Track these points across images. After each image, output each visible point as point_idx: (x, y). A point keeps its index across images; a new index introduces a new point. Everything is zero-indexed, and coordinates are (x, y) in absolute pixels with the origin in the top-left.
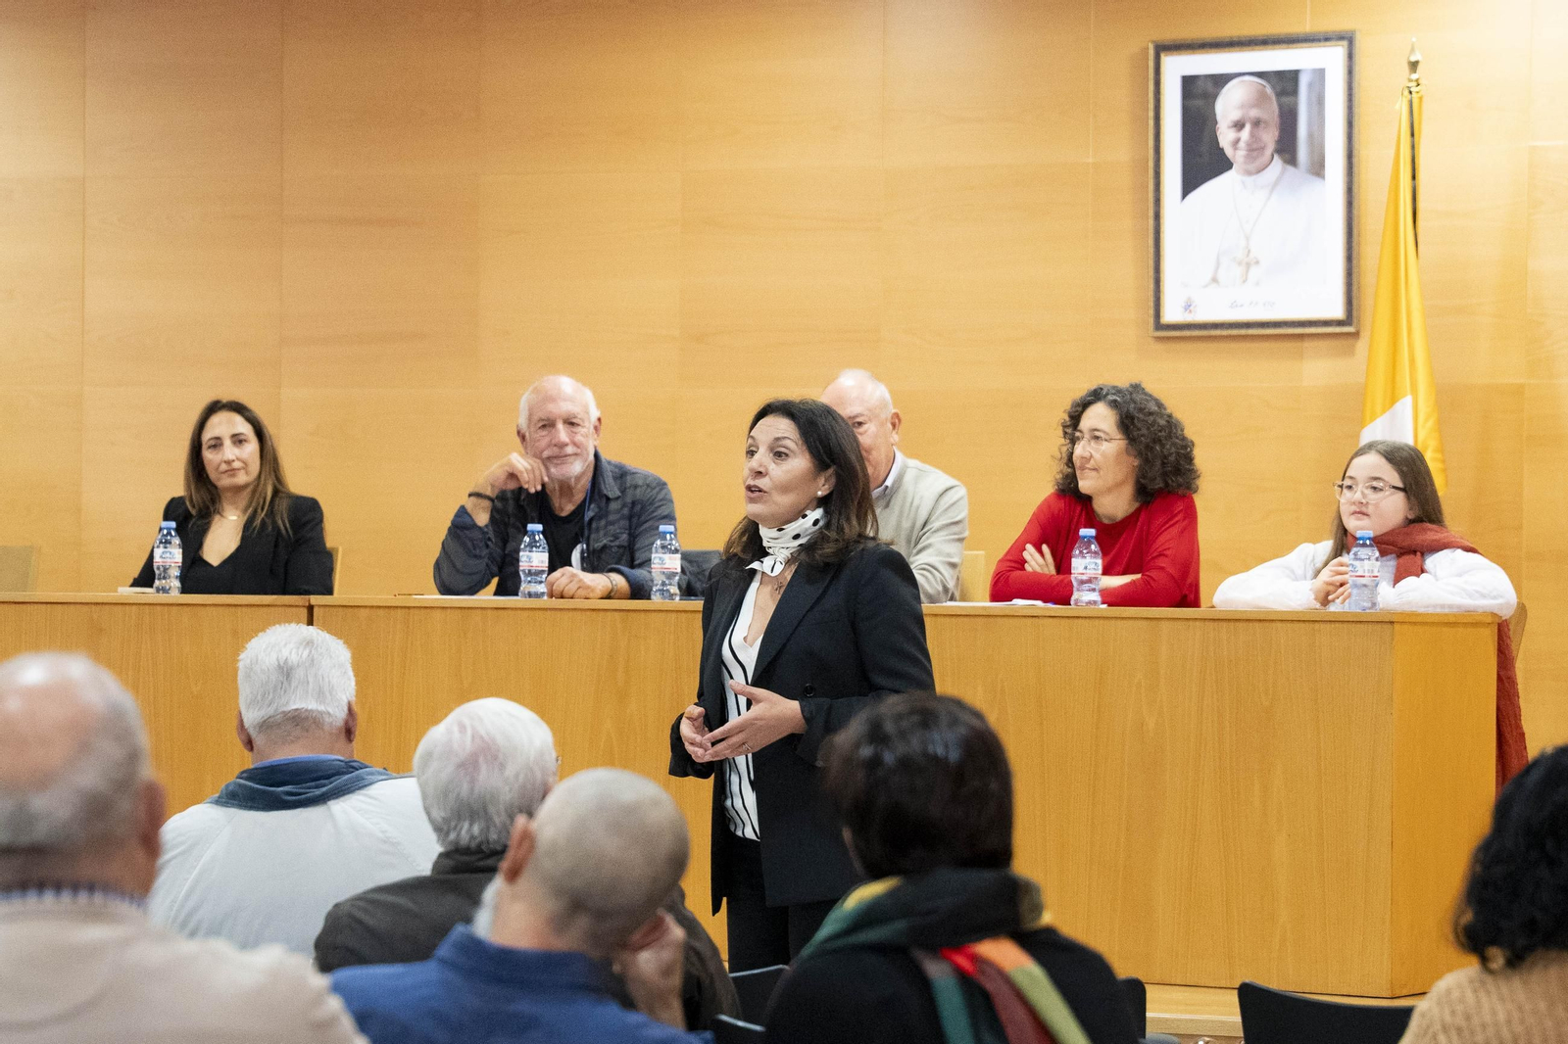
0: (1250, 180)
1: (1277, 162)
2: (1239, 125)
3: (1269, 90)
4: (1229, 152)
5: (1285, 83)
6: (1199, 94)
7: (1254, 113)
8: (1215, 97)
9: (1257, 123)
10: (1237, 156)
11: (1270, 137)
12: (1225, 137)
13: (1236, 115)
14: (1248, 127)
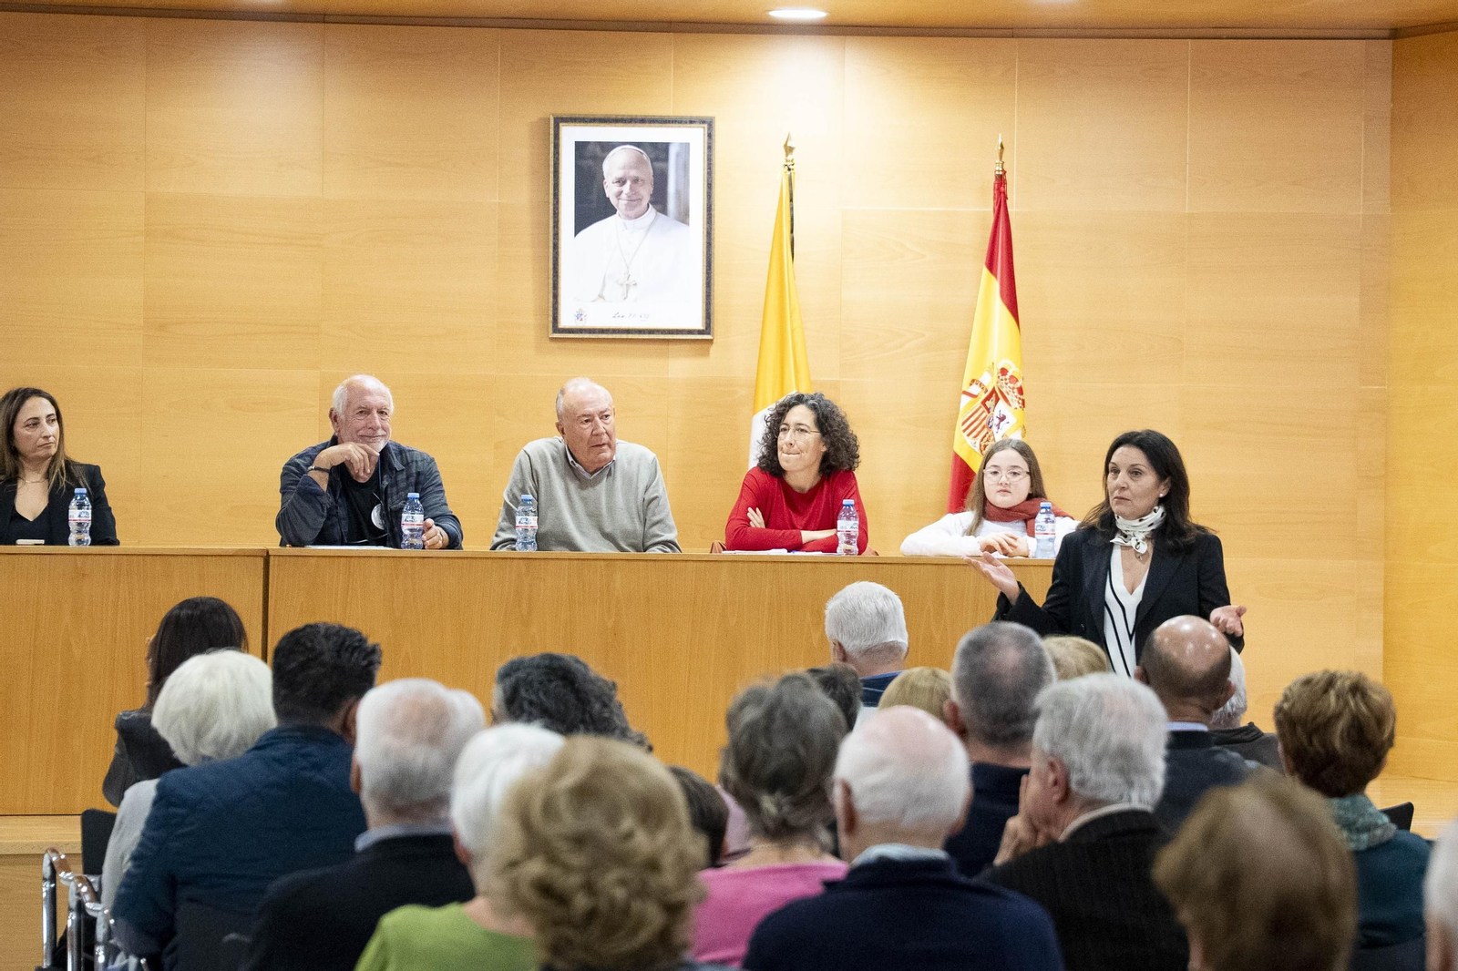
0: (630, 223)
1: (652, 210)
2: (621, 182)
3: (645, 156)
4: (613, 201)
5: (659, 152)
6: (589, 157)
7: (633, 173)
8: (603, 159)
9: (636, 181)
10: (620, 205)
11: (646, 192)
12: (611, 190)
13: (619, 174)
14: (628, 183)
